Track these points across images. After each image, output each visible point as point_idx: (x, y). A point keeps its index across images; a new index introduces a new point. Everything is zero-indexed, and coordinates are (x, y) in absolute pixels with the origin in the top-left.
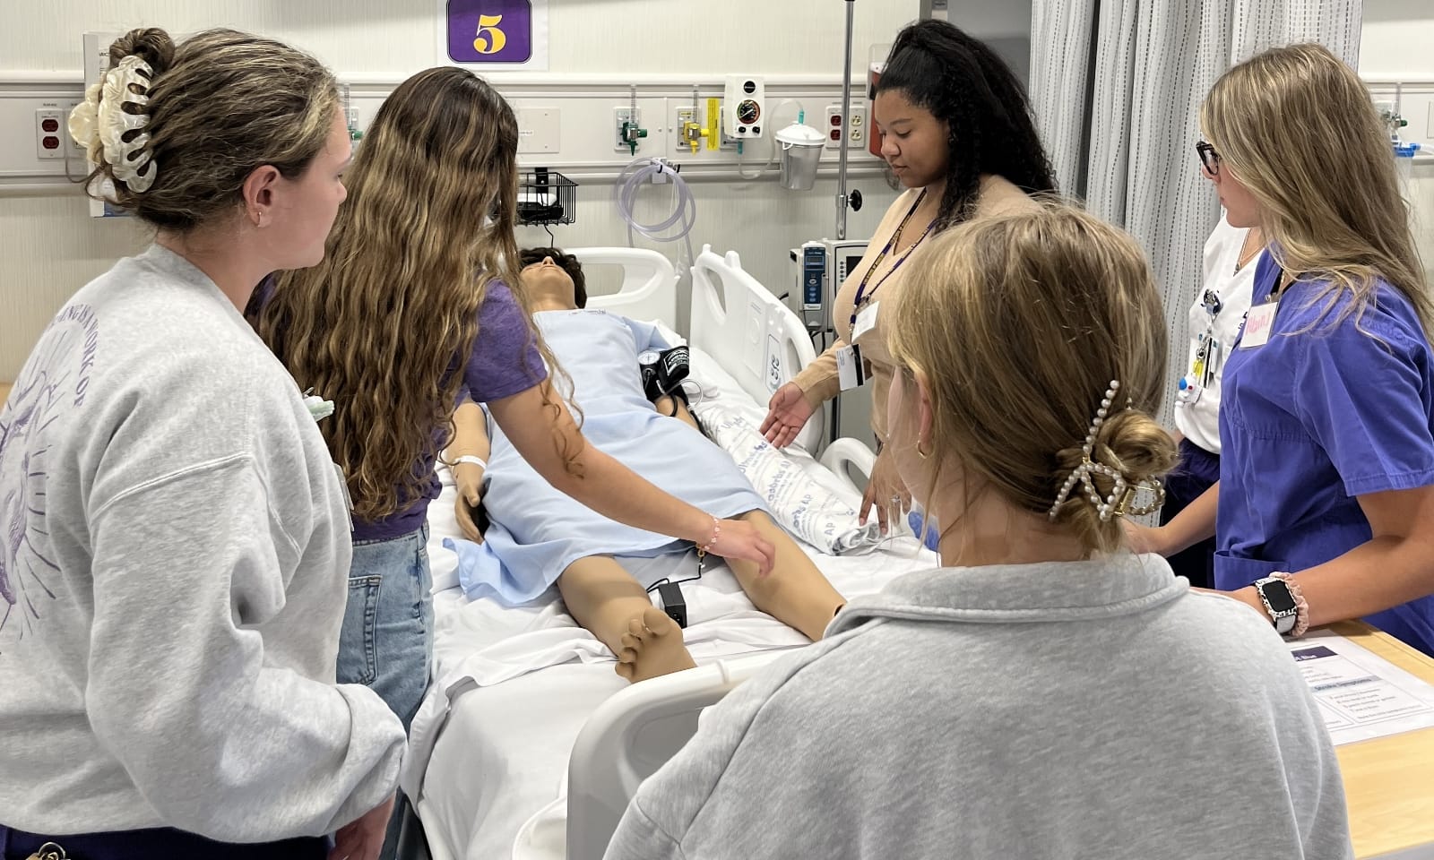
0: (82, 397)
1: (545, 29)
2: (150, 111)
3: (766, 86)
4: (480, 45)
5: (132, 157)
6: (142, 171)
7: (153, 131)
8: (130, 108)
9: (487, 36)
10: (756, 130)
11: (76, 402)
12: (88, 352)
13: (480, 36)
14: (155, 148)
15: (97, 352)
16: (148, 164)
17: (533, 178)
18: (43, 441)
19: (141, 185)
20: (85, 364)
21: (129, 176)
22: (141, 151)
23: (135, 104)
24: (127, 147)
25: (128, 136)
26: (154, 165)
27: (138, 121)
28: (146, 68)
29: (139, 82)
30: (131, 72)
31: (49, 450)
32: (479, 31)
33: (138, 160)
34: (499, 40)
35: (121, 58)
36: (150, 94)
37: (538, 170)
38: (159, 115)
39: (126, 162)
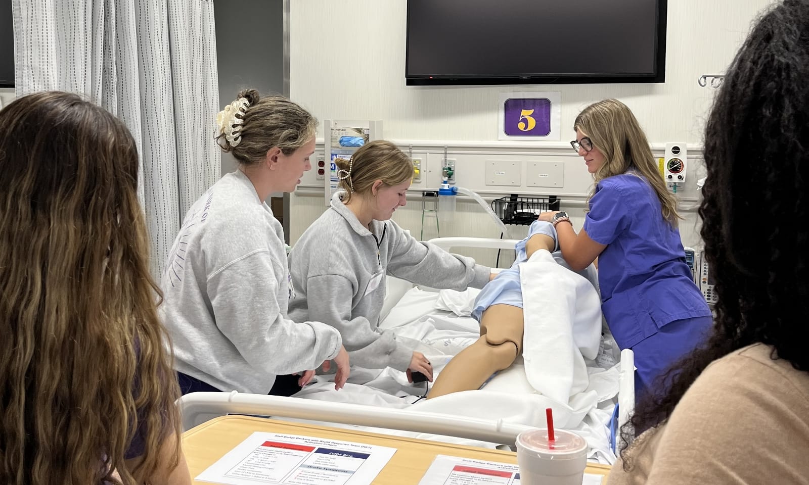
0: (204, 220)
1: (559, 116)
2: (244, 119)
3: (687, 151)
4: (521, 126)
5: (233, 133)
6: (236, 139)
7: (243, 126)
8: (238, 116)
9: (525, 121)
10: (680, 177)
11: (202, 221)
12: (208, 204)
13: (521, 121)
14: (243, 132)
15: (211, 204)
16: (238, 137)
17: (547, 201)
18: (188, 232)
19: (234, 144)
20: (206, 208)
21: (231, 140)
22: (237, 132)
23: (240, 115)
24: (233, 130)
25: (234, 126)
26: (240, 138)
27: (240, 121)
28: (247, 102)
29: (243, 108)
30: (242, 103)
31: (190, 235)
32: (521, 118)
33: (235, 135)
34: (532, 123)
35: (240, 98)
36: (245, 113)
37: (551, 197)
38: (247, 120)
39: (231, 135)
